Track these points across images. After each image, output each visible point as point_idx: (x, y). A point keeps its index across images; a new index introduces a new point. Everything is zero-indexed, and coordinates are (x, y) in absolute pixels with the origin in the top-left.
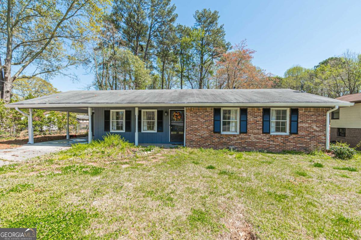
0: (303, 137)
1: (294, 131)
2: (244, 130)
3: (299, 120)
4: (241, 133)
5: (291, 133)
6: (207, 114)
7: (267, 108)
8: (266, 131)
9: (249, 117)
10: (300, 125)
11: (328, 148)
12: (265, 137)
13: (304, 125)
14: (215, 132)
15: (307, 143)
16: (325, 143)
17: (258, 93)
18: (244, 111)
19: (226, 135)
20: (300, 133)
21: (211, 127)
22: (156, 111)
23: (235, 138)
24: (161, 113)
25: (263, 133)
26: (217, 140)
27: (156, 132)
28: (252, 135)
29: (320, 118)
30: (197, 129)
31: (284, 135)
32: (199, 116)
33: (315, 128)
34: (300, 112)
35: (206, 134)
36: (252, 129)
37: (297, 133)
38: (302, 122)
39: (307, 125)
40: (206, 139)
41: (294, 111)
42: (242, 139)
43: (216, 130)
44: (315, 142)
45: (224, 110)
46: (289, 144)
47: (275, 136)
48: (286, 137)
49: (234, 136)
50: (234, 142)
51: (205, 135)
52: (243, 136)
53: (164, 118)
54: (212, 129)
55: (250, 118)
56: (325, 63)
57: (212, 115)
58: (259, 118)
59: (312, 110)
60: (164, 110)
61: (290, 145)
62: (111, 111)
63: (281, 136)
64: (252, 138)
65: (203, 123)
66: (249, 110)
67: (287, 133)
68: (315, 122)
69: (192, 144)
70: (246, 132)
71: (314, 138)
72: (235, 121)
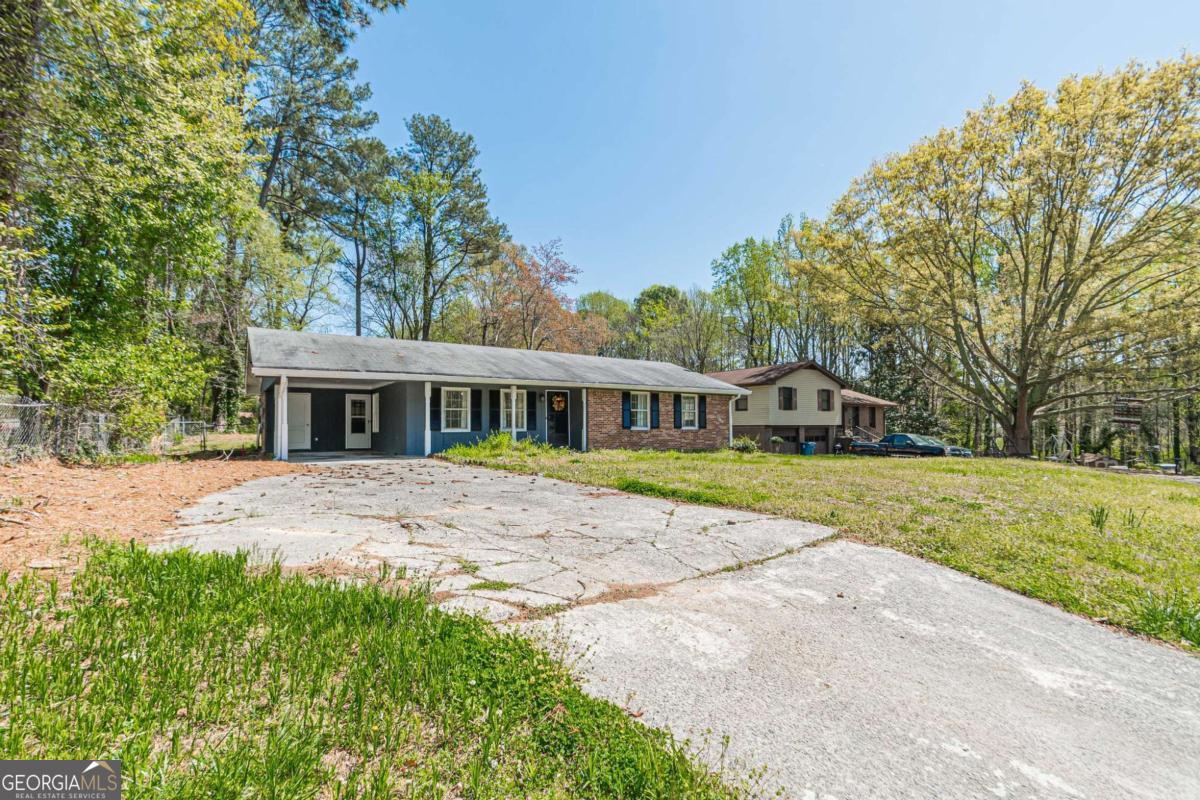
0: (710, 431)
2: (655, 425)
3: (707, 411)
4: (652, 427)
5: (700, 427)
6: (614, 399)
7: (678, 394)
8: (678, 425)
9: (661, 405)
10: (708, 417)
11: (731, 445)
12: (674, 432)
13: (711, 417)
14: (624, 427)
15: (713, 440)
16: (729, 439)
17: (646, 368)
18: (655, 396)
19: (639, 432)
20: (708, 427)
21: (620, 420)
22: (524, 392)
23: (646, 436)
24: (531, 396)
25: (675, 428)
26: (626, 439)
27: (525, 430)
28: (664, 431)
29: (723, 408)
30: (603, 423)
31: (694, 430)
32: (604, 403)
33: (720, 420)
34: (708, 400)
35: (613, 429)
36: (664, 422)
37: (705, 428)
38: (710, 413)
39: (713, 417)
40: (614, 437)
41: (702, 398)
42: (653, 436)
43: (626, 425)
44: (720, 437)
45: (633, 395)
46: (697, 441)
47: (687, 432)
48: (695, 432)
49: (646, 432)
50: (645, 441)
51: (613, 432)
52: (655, 432)
53: (538, 404)
54: (621, 423)
55: (662, 408)
56: (654, 295)
57: (620, 401)
58: (671, 408)
59: (717, 398)
60: (538, 392)
61: (699, 443)
62: (444, 388)
63: (692, 431)
64: (664, 434)
65: (609, 414)
66: (660, 395)
67: (696, 428)
68: (719, 412)
69: (598, 445)
70: (658, 427)
71: (719, 433)
72: (643, 411)
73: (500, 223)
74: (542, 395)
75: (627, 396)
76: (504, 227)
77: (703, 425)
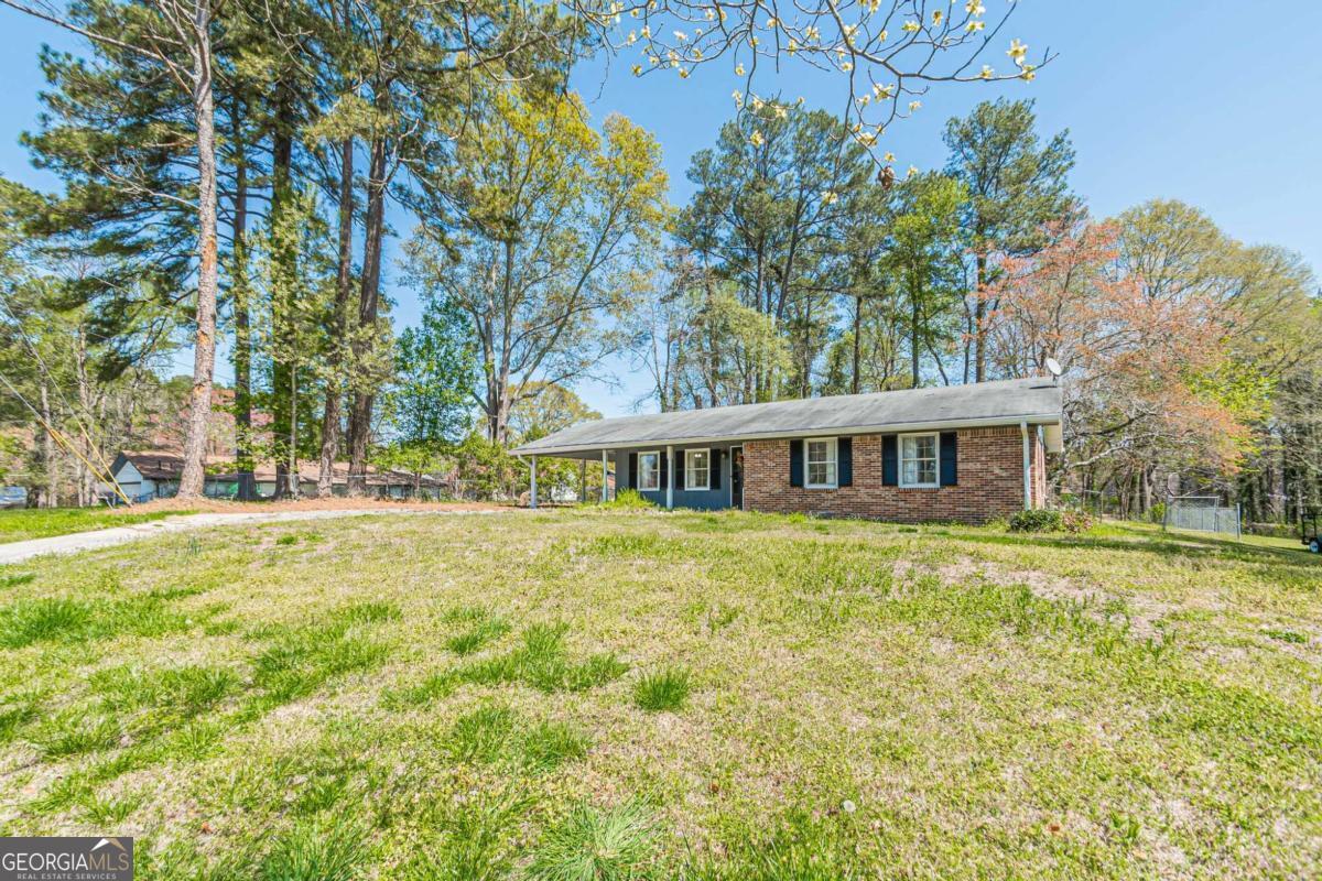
0: (968, 491)
1: (949, 477)
2: (846, 479)
3: (960, 457)
4: (841, 485)
5: (943, 484)
6: (778, 451)
7: (892, 434)
8: (889, 478)
9: (855, 453)
10: (960, 466)
12: (888, 493)
13: (971, 466)
14: (793, 484)
15: (978, 504)
18: (845, 444)
19: (813, 491)
20: (961, 483)
21: (787, 476)
22: (708, 450)
23: (830, 496)
24: (716, 455)
25: (884, 485)
26: (796, 500)
27: (709, 488)
28: (863, 490)
29: (1008, 450)
30: (762, 481)
31: (931, 488)
32: (765, 456)
33: (997, 471)
34: (961, 439)
35: (777, 488)
36: (862, 476)
37: (954, 484)
38: (966, 460)
39: (979, 466)
40: (778, 498)
41: (949, 439)
42: (843, 497)
43: (796, 480)
44: (999, 502)
45: (810, 444)
46: (938, 506)
47: (908, 492)
48: (935, 492)
49: (828, 491)
50: (825, 505)
51: (777, 491)
52: (845, 491)
53: (723, 461)
54: (789, 480)
55: (858, 457)
57: (788, 453)
58: (877, 457)
59: (989, 433)
60: (722, 448)
61: (941, 508)
62: (640, 453)
63: (924, 490)
64: (862, 495)
65: (772, 470)
66: (855, 440)
67: (937, 485)
68: (992, 458)
69: (753, 505)
70: (851, 485)
71: (996, 493)
75: (796, 445)
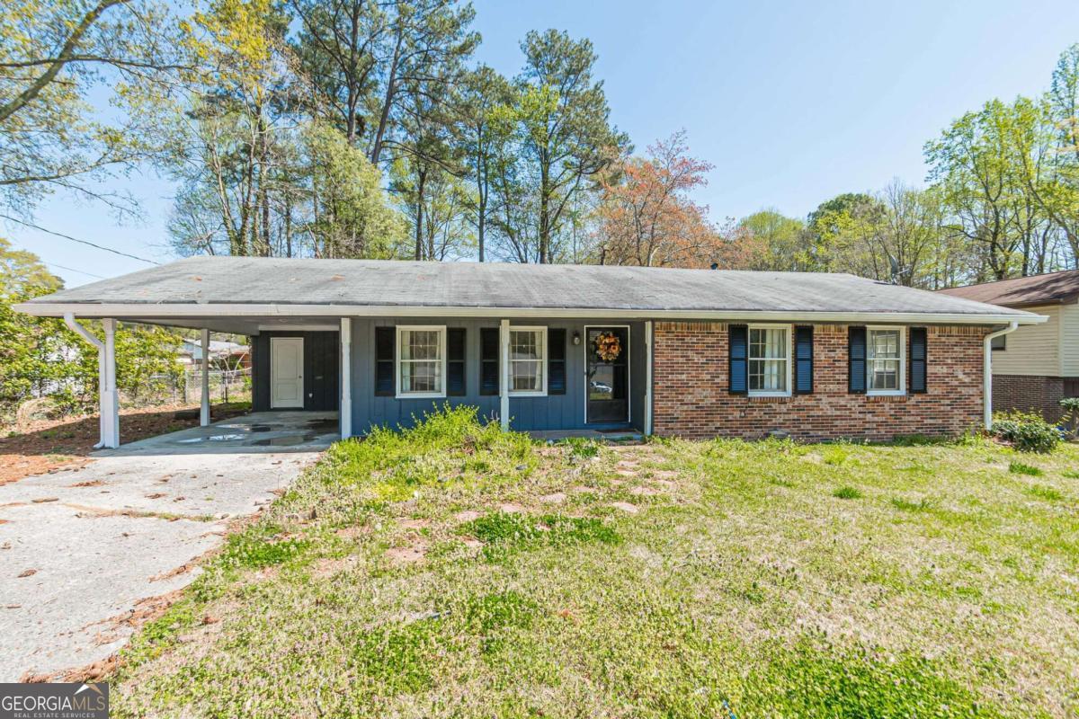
0: (936, 399)
2: (804, 387)
3: (930, 358)
4: (796, 392)
5: (910, 391)
6: (710, 340)
7: (858, 325)
8: (856, 385)
9: (817, 348)
10: (930, 369)
11: (988, 427)
12: (854, 403)
13: (939, 370)
14: (732, 392)
15: (946, 416)
16: (982, 414)
18: (804, 333)
19: (763, 400)
20: (930, 390)
21: (723, 379)
22: (544, 330)
23: (784, 408)
24: (558, 339)
25: (850, 392)
26: (737, 414)
27: (545, 393)
28: (825, 399)
29: (970, 352)
30: (685, 385)
31: (898, 396)
32: (690, 347)
33: (961, 376)
34: (932, 336)
35: (707, 396)
36: (826, 381)
37: (924, 391)
38: (935, 362)
39: (945, 370)
40: (710, 412)
41: (918, 334)
42: (800, 409)
43: (734, 390)
44: (961, 411)
45: (754, 331)
46: (906, 418)
47: (877, 400)
48: (902, 400)
49: (782, 401)
50: (779, 419)
51: (708, 402)
52: (802, 400)
53: (570, 351)
54: (726, 384)
55: (820, 353)
57: (724, 343)
58: (841, 353)
59: (955, 330)
60: (569, 329)
61: (910, 424)
62: (399, 328)
63: (891, 400)
64: (824, 405)
65: (700, 368)
66: (817, 330)
67: (903, 391)
68: (960, 361)
69: (671, 427)
70: (810, 392)
71: (959, 402)
72: (778, 360)
73: (620, 134)
74: (577, 334)
75: (738, 331)
76: (624, 138)
77: (918, 384)
